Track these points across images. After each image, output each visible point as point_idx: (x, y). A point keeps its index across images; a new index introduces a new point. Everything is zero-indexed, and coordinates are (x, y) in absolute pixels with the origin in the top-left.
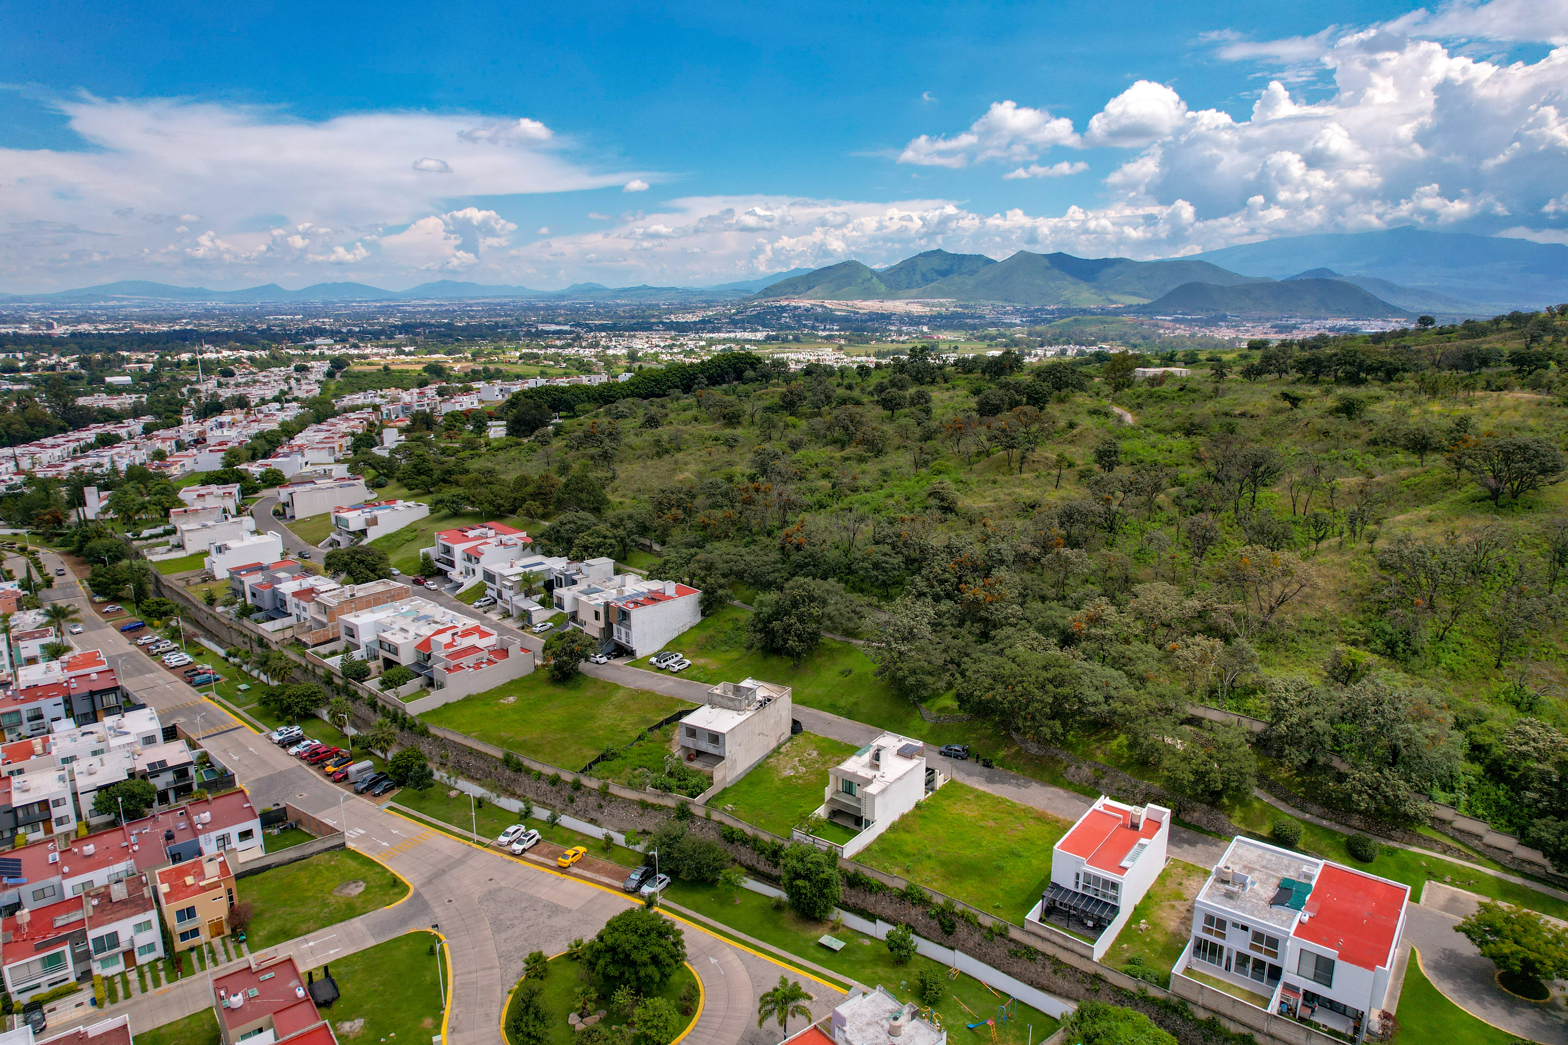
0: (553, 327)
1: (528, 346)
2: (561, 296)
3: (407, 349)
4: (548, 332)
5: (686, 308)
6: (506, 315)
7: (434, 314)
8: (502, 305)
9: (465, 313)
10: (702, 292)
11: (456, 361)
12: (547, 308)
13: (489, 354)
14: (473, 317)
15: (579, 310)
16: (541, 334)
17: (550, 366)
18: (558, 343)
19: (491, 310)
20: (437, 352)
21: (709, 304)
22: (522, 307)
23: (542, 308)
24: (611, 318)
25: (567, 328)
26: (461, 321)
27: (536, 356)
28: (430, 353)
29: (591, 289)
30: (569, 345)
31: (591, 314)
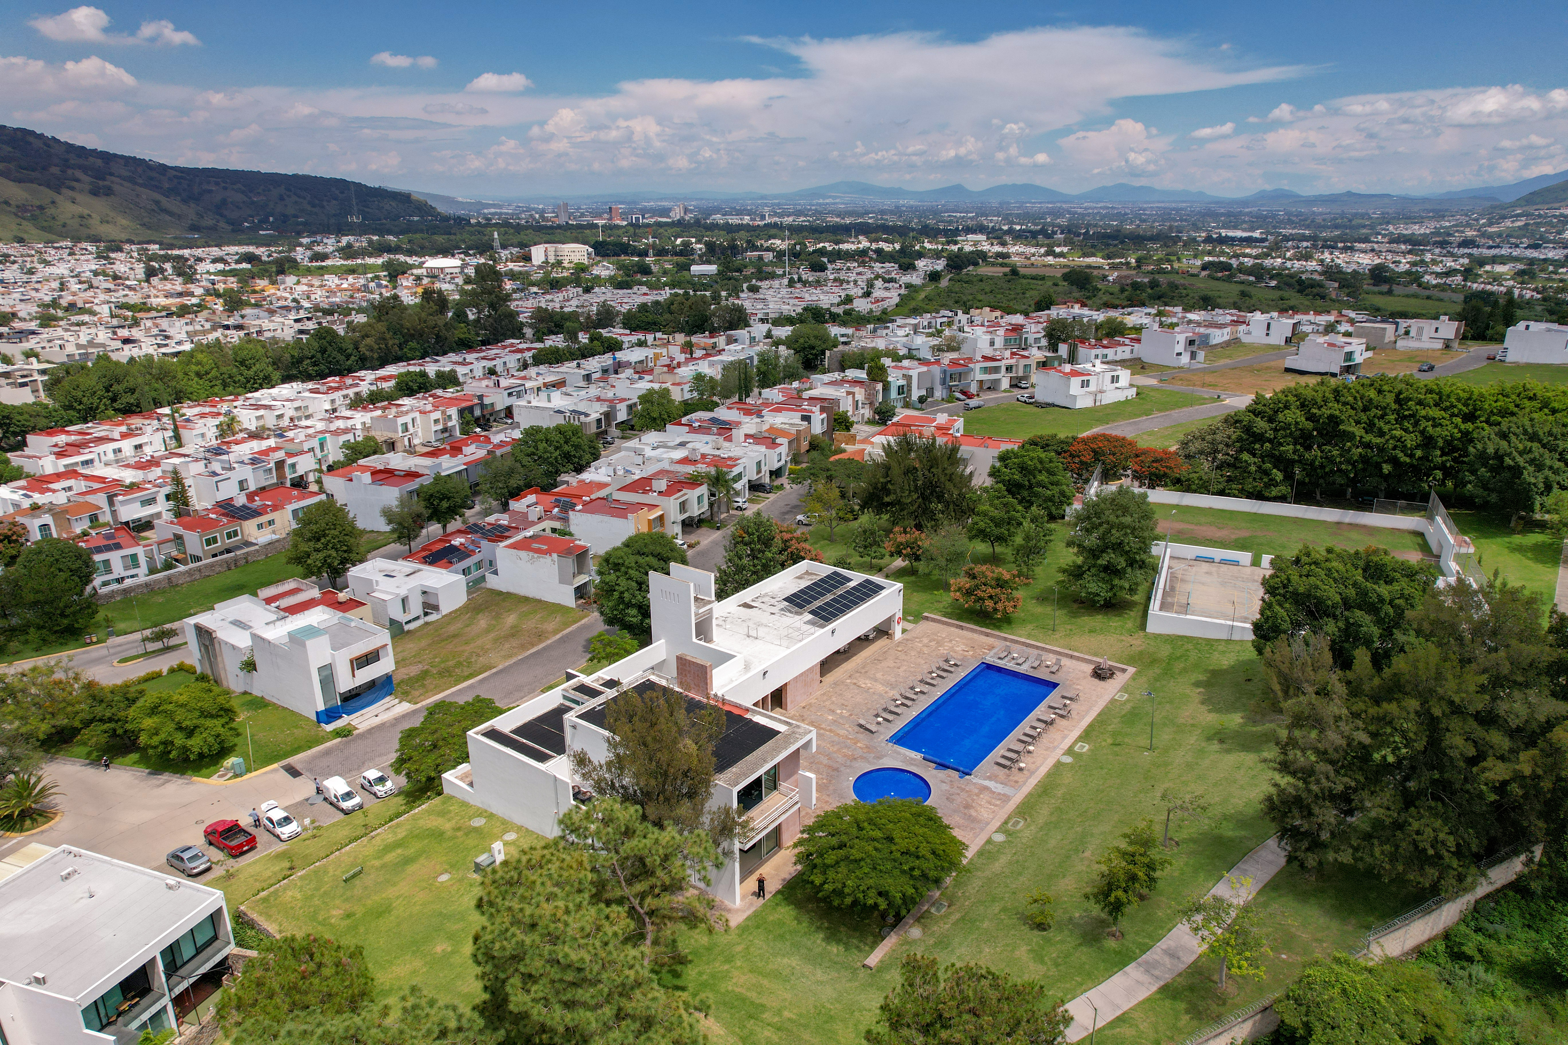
0: (1239, 234)
1: (1209, 253)
2: (1245, 203)
3: (1058, 250)
4: (1233, 239)
5: (1410, 219)
6: (1181, 220)
7: (1103, 217)
8: (1177, 210)
9: (1138, 216)
10: (1425, 200)
11: (1114, 267)
12: (1228, 214)
13: (1160, 261)
14: (1144, 221)
15: (1266, 217)
16: (1223, 240)
17: (1250, 284)
18: (1254, 252)
19: (1166, 215)
20: (1094, 255)
21: (1439, 215)
22: (1199, 213)
23: (1222, 214)
24: (1308, 227)
25: (1257, 234)
26: (1131, 223)
27: (1227, 267)
28: (1085, 255)
29: (1279, 195)
30: (1267, 255)
31: (1281, 222)
